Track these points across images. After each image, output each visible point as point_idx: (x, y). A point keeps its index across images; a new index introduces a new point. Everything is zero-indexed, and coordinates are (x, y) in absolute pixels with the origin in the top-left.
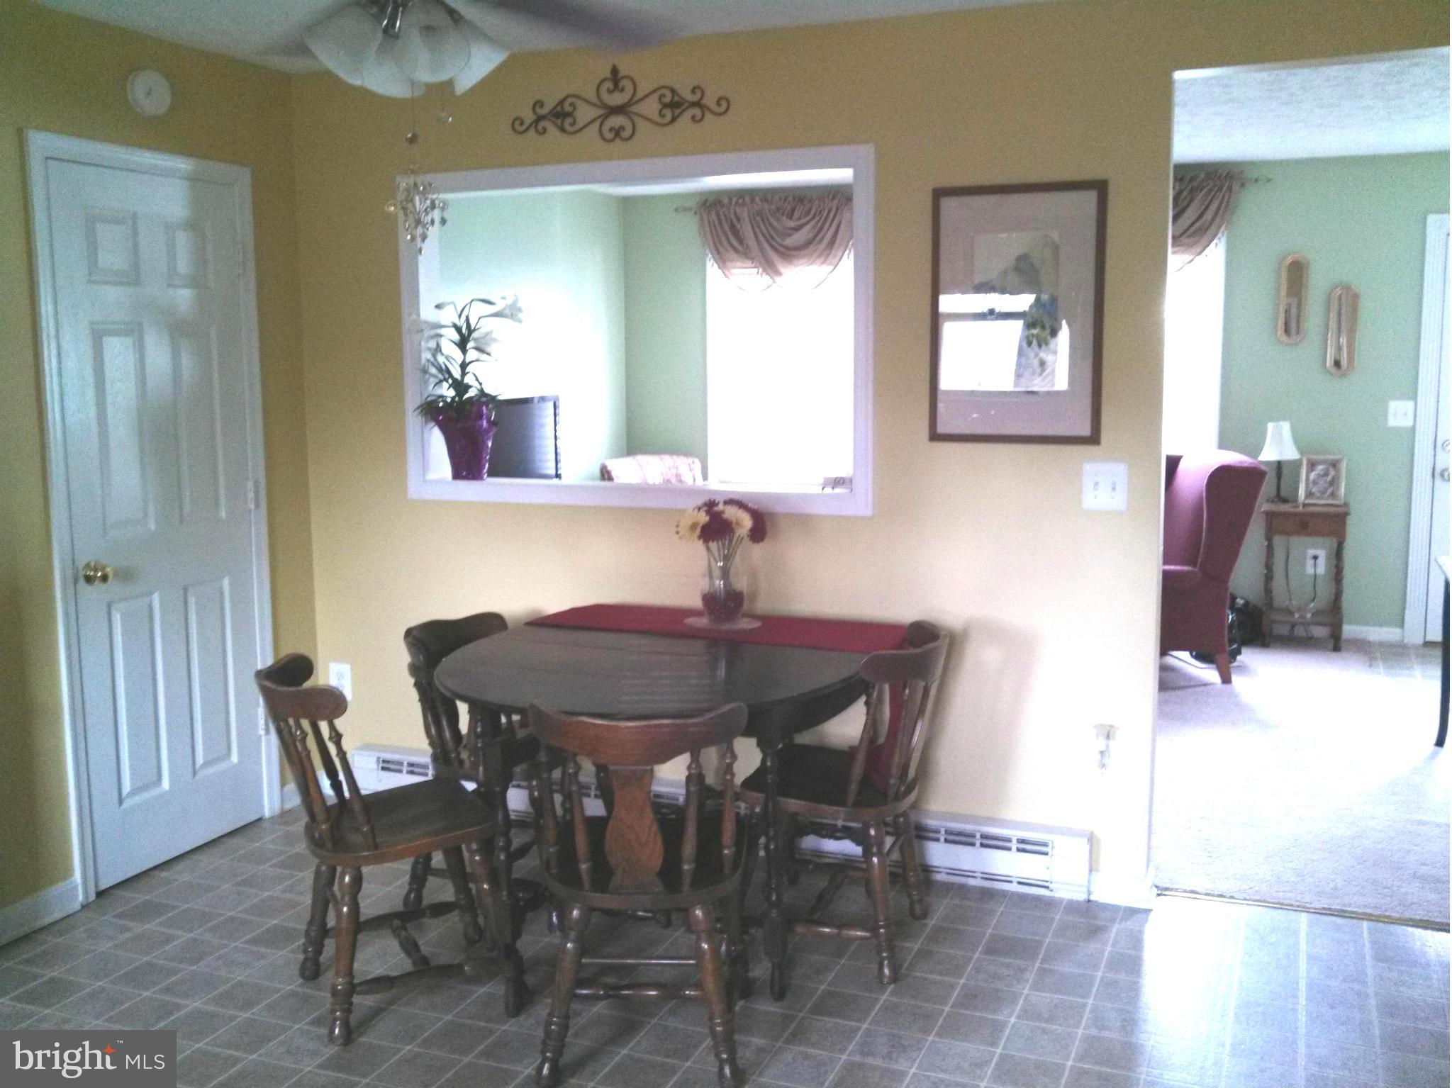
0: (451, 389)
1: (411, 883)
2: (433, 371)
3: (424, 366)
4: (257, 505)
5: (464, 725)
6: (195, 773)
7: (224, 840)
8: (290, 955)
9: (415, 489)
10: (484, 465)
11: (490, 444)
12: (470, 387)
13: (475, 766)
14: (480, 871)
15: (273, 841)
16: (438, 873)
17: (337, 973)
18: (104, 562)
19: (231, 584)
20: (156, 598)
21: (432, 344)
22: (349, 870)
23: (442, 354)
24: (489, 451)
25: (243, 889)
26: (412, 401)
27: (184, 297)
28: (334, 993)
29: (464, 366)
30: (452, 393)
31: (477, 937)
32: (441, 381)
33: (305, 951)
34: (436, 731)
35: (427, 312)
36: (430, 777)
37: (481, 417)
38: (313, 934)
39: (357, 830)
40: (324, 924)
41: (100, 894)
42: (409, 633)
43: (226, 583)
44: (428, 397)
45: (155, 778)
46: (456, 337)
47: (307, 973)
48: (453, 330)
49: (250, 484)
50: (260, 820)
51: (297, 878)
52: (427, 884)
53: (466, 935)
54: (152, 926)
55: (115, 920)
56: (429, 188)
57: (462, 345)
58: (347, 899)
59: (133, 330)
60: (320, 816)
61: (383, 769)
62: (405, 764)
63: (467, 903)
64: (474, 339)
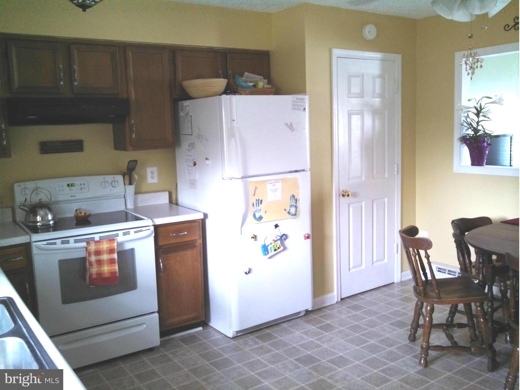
0: (472, 132)
1: (449, 314)
2: (465, 124)
3: (462, 123)
4: (398, 174)
5: (473, 258)
6: (373, 264)
7: (381, 288)
8: (405, 332)
9: (456, 169)
10: (485, 160)
11: (487, 153)
12: (480, 130)
13: (478, 274)
14: (480, 314)
15: (398, 291)
16: (460, 312)
17: (423, 341)
18: (348, 190)
19: (388, 200)
20: (363, 203)
21: (466, 115)
22: (429, 305)
23: (469, 118)
24: (487, 155)
25: (388, 306)
26: (457, 135)
27: (377, 101)
28: (422, 348)
29: (478, 123)
30: (473, 133)
31: (475, 339)
32: (469, 128)
33: (411, 331)
34: (462, 259)
35: (464, 103)
36: (457, 276)
37: (484, 142)
38: (414, 325)
39: (433, 291)
40: (418, 323)
41: (342, 299)
42: (453, 222)
43: (386, 199)
44: (463, 134)
45: (360, 263)
46: (475, 111)
47: (411, 339)
48: (474, 109)
49: (396, 166)
50: (393, 283)
51: (407, 305)
52: (455, 315)
53: (471, 338)
54: (358, 313)
55: (346, 309)
56: (476, 54)
57: (478, 115)
58: (428, 315)
59: (361, 113)
60: (420, 284)
61: (438, 271)
62: (447, 271)
63: (471, 325)
64: (482, 112)
